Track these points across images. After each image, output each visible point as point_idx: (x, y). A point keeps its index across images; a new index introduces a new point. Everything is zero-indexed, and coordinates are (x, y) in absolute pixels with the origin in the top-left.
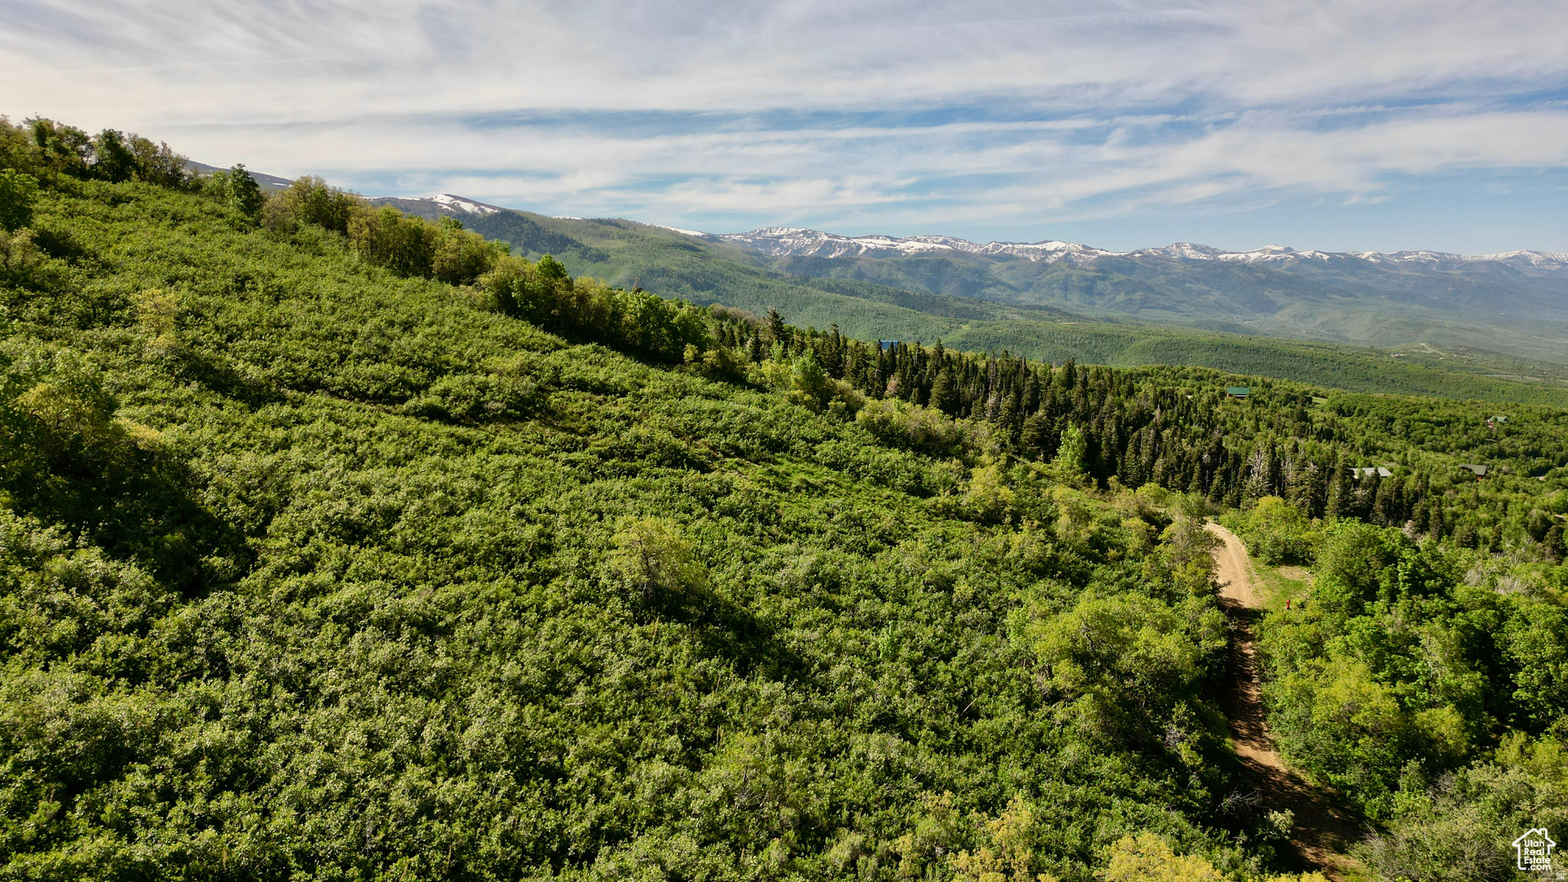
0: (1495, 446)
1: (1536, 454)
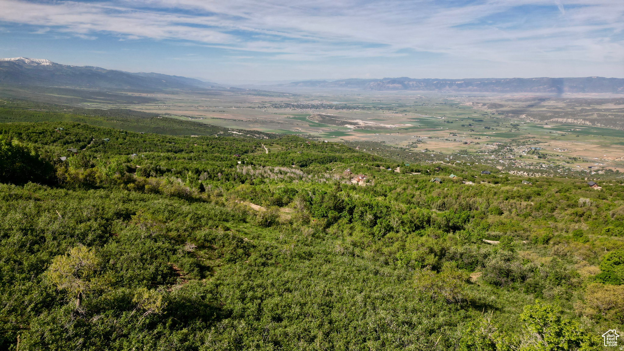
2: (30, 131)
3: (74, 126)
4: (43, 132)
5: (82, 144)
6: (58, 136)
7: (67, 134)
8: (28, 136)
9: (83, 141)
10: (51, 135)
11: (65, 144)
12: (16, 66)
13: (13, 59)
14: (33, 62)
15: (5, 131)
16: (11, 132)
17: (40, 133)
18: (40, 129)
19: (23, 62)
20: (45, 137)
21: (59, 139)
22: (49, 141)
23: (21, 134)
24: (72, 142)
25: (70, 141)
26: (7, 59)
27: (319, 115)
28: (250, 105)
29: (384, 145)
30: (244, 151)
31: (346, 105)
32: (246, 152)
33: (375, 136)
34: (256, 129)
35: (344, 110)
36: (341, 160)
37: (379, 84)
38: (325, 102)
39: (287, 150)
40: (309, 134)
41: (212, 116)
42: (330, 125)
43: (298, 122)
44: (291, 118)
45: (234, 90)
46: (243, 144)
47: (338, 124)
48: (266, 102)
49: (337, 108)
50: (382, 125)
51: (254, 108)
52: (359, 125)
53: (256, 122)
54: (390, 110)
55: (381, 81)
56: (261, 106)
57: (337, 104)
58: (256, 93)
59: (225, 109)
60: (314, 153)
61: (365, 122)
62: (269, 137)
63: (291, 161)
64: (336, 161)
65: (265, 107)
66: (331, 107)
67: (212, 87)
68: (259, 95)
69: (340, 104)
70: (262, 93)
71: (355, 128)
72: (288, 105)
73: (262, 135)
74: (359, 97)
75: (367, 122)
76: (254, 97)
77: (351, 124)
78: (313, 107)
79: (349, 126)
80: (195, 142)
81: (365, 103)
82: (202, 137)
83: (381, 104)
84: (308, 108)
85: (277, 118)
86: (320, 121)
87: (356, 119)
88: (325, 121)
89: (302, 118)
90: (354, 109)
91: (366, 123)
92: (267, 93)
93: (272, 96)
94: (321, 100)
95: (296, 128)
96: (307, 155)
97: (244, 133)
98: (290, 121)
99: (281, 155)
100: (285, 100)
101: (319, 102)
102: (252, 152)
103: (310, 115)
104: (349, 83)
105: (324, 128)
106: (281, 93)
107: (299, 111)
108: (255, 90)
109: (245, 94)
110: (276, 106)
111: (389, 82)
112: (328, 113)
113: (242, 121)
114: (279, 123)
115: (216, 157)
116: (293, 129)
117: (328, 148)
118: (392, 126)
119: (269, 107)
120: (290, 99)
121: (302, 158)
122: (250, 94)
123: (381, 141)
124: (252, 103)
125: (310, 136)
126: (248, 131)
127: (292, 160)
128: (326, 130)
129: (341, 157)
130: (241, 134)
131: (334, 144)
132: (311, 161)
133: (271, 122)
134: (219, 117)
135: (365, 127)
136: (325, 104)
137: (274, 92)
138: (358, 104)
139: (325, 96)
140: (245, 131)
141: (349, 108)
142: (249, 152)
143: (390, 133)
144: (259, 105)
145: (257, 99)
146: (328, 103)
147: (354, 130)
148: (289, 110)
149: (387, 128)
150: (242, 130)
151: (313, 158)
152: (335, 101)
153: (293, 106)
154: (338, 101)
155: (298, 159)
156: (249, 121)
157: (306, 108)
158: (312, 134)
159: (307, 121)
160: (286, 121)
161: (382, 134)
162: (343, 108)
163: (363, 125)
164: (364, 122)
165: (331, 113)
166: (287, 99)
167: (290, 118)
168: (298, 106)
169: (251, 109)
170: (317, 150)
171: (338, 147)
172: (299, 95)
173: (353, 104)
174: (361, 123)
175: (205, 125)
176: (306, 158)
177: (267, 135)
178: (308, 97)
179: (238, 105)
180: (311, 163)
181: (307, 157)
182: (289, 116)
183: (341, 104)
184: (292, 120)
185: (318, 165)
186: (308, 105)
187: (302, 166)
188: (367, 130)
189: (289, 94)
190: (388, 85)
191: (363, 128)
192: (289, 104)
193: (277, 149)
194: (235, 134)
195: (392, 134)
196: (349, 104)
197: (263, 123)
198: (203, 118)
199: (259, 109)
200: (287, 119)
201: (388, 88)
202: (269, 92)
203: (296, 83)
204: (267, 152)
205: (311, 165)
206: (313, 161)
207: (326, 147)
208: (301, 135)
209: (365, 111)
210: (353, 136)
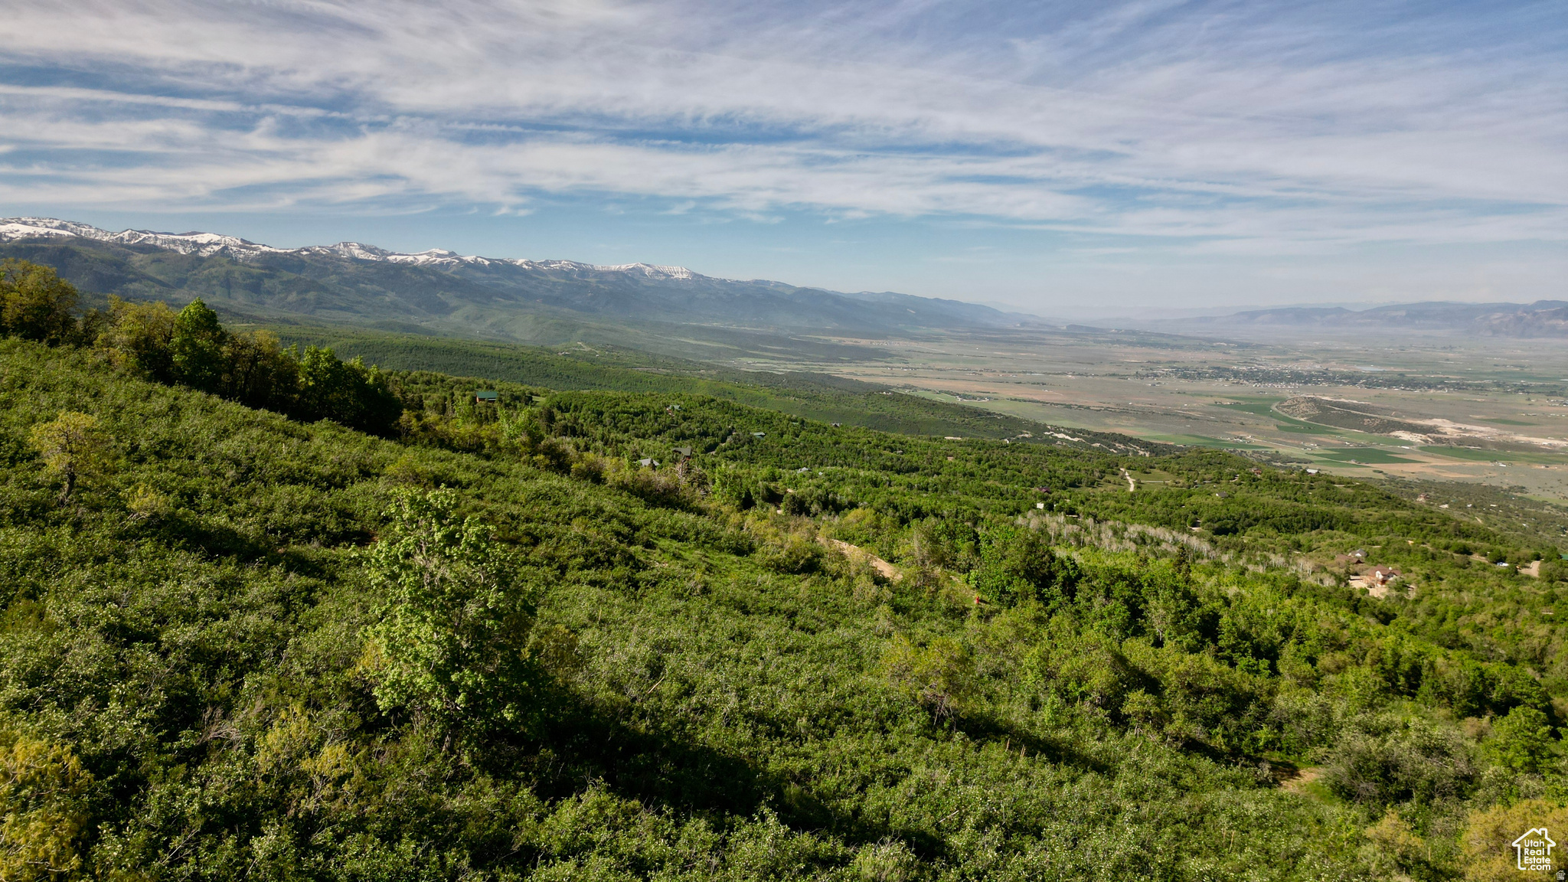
0: (678, 429)
1: (705, 434)
2: (619, 409)
3: (702, 404)
4: (642, 413)
5: (709, 440)
6: (668, 422)
7: (685, 419)
8: (614, 418)
9: (713, 435)
10: (656, 419)
11: (677, 439)
12: (627, 281)
13: (623, 267)
14: (658, 272)
15: (576, 407)
16: (584, 408)
17: (636, 414)
18: (638, 405)
19: (641, 272)
20: (643, 422)
21: (669, 428)
22: (649, 432)
23: (601, 413)
24: (692, 436)
25: (688, 433)
26: (614, 267)
27: (1313, 400)
28: (1114, 370)
29: (1520, 498)
30: (1068, 481)
31: (1402, 375)
32: (1075, 484)
33: (1494, 469)
34: (1118, 431)
35: (1396, 390)
36: (1350, 525)
37: (1521, 319)
38: (1335, 367)
39: (1189, 487)
40: (1274, 451)
41: (1012, 394)
42: (1343, 430)
43: (1245, 416)
44: (1226, 406)
45: (1077, 332)
46: (1069, 464)
47: (1369, 429)
48: (1158, 363)
49: (1371, 382)
50: (1522, 438)
51: (1123, 377)
52: (1439, 433)
53: (1124, 412)
54: (1552, 394)
55: (1527, 309)
56: (1144, 372)
57: (1373, 373)
58: (1134, 339)
59: (1046, 379)
60: (1268, 499)
61: (1463, 426)
62: (1152, 452)
63: (1192, 517)
64: (1331, 528)
65: (1156, 375)
66: (1353, 379)
67: (1023, 324)
68: (1143, 344)
69: (1382, 373)
70: (1153, 339)
71: (1427, 441)
72: (1220, 372)
73: (1133, 447)
74: (1451, 355)
75: (1469, 427)
76: (1129, 349)
77: (1413, 429)
78: (1296, 377)
79: (1405, 436)
80: (951, 453)
81: (1467, 373)
82: (972, 442)
83: (1523, 378)
84: (1281, 381)
85: (1185, 404)
86: (1315, 418)
87: (1432, 417)
88: (1328, 416)
89: (1260, 408)
90: (1430, 387)
91: (1466, 431)
92: (1165, 340)
93: (1180, 347)
94: (1325, 361)
95: (1236, 433)
96: (1242, 504)
97: (1084, 438)
98: (1222, 413)
99: (1166, 498)
100: (1215, 357)
101: (1318, 367)
102: (1092, 484)
103: (1284, 400)
104: (1418, 313)
105: (1323, 438)
106: (1204, 339)
107: (1251, 387)
108: (1134, 333)
109: (1104, 342)
110: (1185, 374)
111: (1556, 314)
112: (1340, 396)
113: (1088, 408)
114: (1188, 418)
115: (988, 488)
116: (1229, 436)
117: (1316, 491)
118: (1556, 442)
119: (1167, 375)
120: (1228, 357)
121: (1224, 511)
122: (1119, 342)
123: (1513, 483)
124: (1120, 364)
125: (1276, 457)
126: (1096, 434)
127: (1195, 513)
128: (1331, 444)
129: (1351, 517)
130: (1076, 440)
131: (1336, 480)
132: (1250, 520)
133: (1167, 414)
134: (1030, 397)
135: (1461, 441)
136: (1334, 372)
137: (1184, 338)
138: (1443, 373)
139: (1337, 351)
140: (1089, 433)
141: (1412, 384)
142: (1084, 484)
143: (1547, 462)
144: (1140, 370)
145: (1135, 356)
146: (1344, 369)
147: (1422, 448)
148: (1221, 385)
149: (1537, 449)
150: (1080, 431)
151: (1259, 514)
152: (1368, 363)
153: (1236, 374)
154: (1376, 364)
155: (1212, 512)
156: (1106, 409)
157: (1276, 382)
158: (1284, 450)
159: (1273, 415)
160: (1211, 413)
161: (1517, 464)
162: (1391, 383)
163: (1455, 436)
164: (1458, 425)
165: (1351, 396)
166: (1220, 356)
167: (1222, 405)
168: (1251, 376)
169: (1115, 379)
170: (1281, 493)
171: (1350, 491)
172: (1258, 347)
173: (1428, 372)
174: (1449, 429)
175: (989, 414)
176: (1235, 510)
177: (1147, 446)
178: (1285, 352)
179: (1084, 368)
180: (1250, 525)
181: (1242, 509)
182: (1218, 400)
183: (1388, 373)
184: (1227, 410)
185: (1271, 532)
186: (1281, 374)
187: (1220, 531)
188: (1468, 451)
189: (1228, 342)
190: (1553, 322)
191: (1454, 445)
192: (1227, 370)
193: (1160, 482)
194: (1062, 440)
195: (1554, 467)
196: (1411, 373)
197: (1144, 415)
198: (989, 398)
199: (1138, 381)
200: (1214, 409)
201: (1553, 331)
202: (1170, 336)
203: (1253, 315)
204: (1132, 489)
205: (1249, 532)
206: (1257, 520)
207: (1311, 488)
208: (1249, 451)
209: (1467, 396)
210: (1418, 465)
